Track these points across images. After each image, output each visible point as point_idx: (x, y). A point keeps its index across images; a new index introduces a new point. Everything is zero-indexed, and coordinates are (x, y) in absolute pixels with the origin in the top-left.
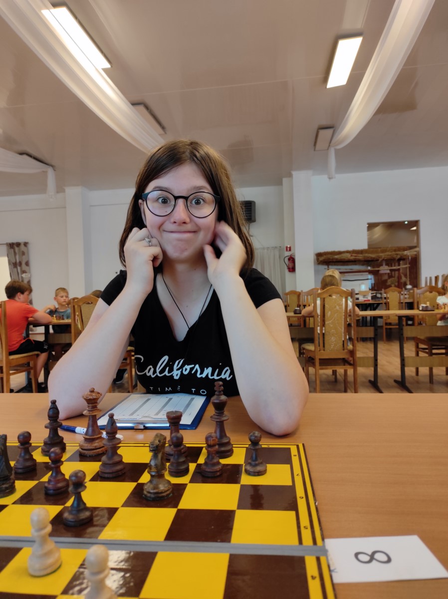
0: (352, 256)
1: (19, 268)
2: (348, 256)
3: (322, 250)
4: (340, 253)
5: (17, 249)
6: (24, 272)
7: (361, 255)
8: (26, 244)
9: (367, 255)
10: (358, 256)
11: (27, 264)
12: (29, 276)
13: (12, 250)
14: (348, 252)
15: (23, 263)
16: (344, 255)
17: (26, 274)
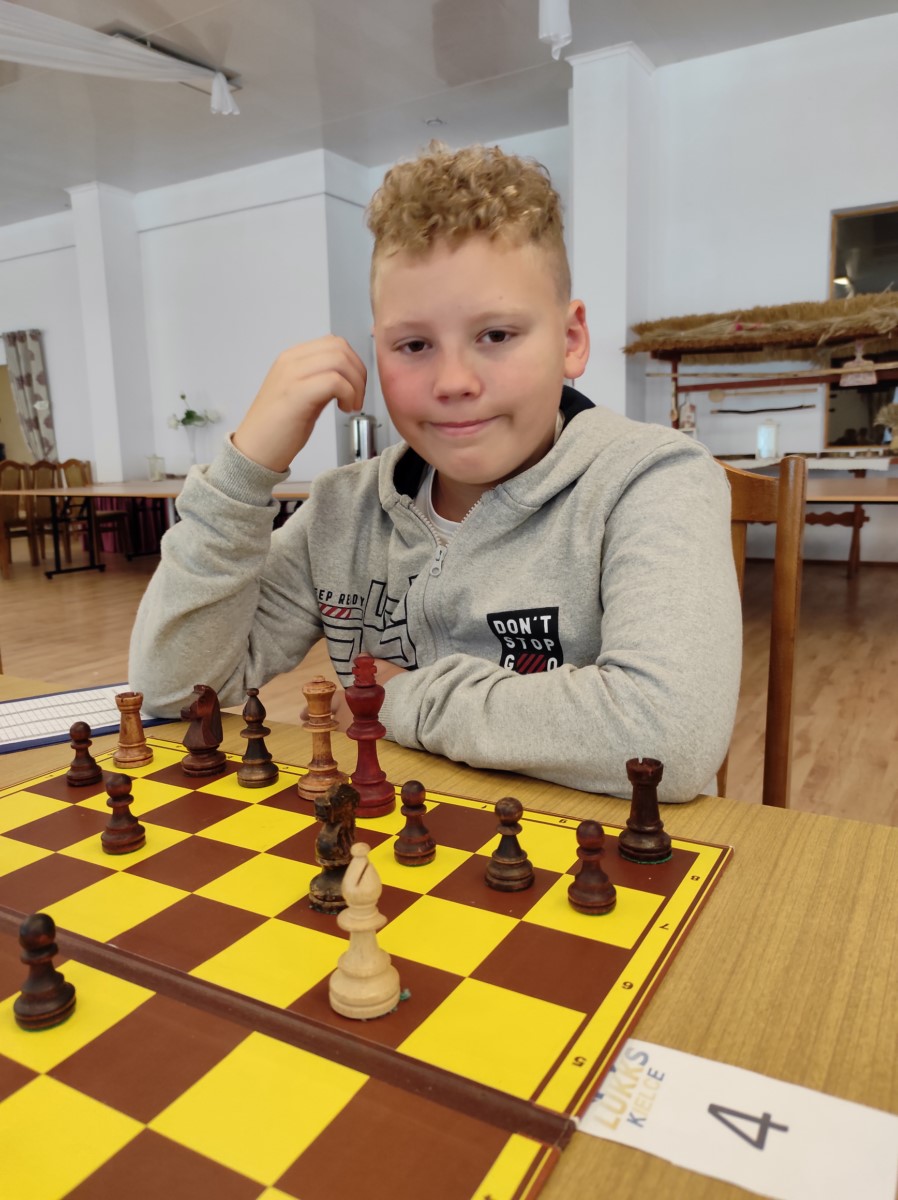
0: (740, 328)
1: (26, 388)
2: (727, 331)
3: (653, 316)
4: (710, 319)
5: (19, 344)
6: (36, 398)
7: (769, 325)
8: (37, 335)
9: (784, 323)
10: (762, 329)
11: (43, 379)
12: (47, 405)
13: (12, 349)
14: (731, 317)
15: (34, 377)
16: (713, 326)
17: (43, 402)
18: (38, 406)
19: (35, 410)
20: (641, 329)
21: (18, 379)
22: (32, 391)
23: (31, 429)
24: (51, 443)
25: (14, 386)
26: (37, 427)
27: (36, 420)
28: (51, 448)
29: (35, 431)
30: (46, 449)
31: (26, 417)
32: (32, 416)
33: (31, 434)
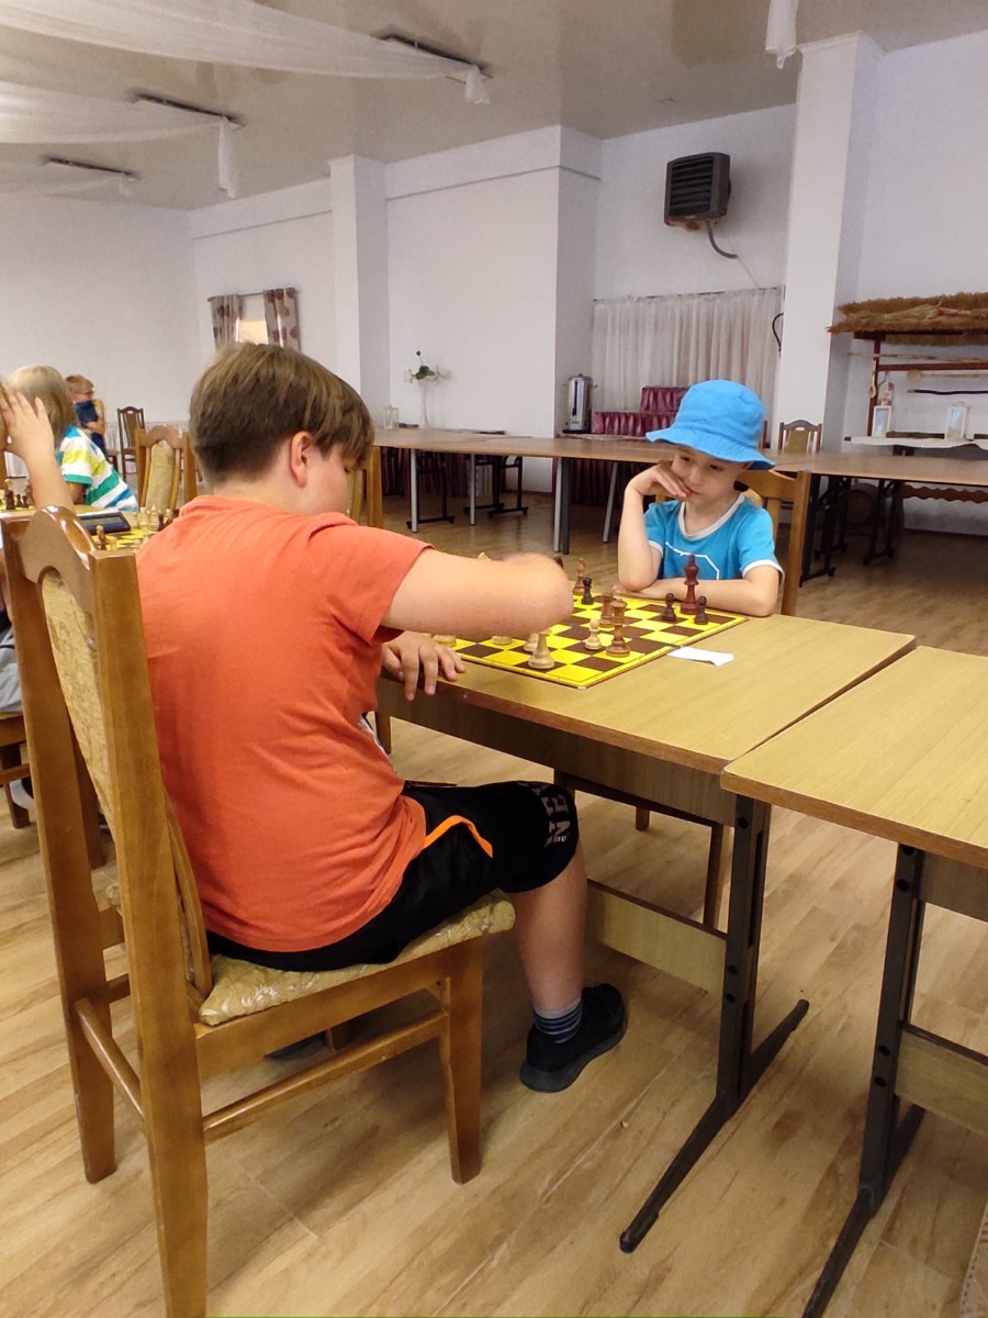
0: (941, 314)
2: (928, 315)
4: (915, 303)
7: (968, 312)
8: (292, 293)
10: (962, 316)
11: (296, 333)
13: (271, 305)
14: (933, 302)
15: (288, 331)
16: (916, 310)
20: (848, 309)
21: (274, 333)
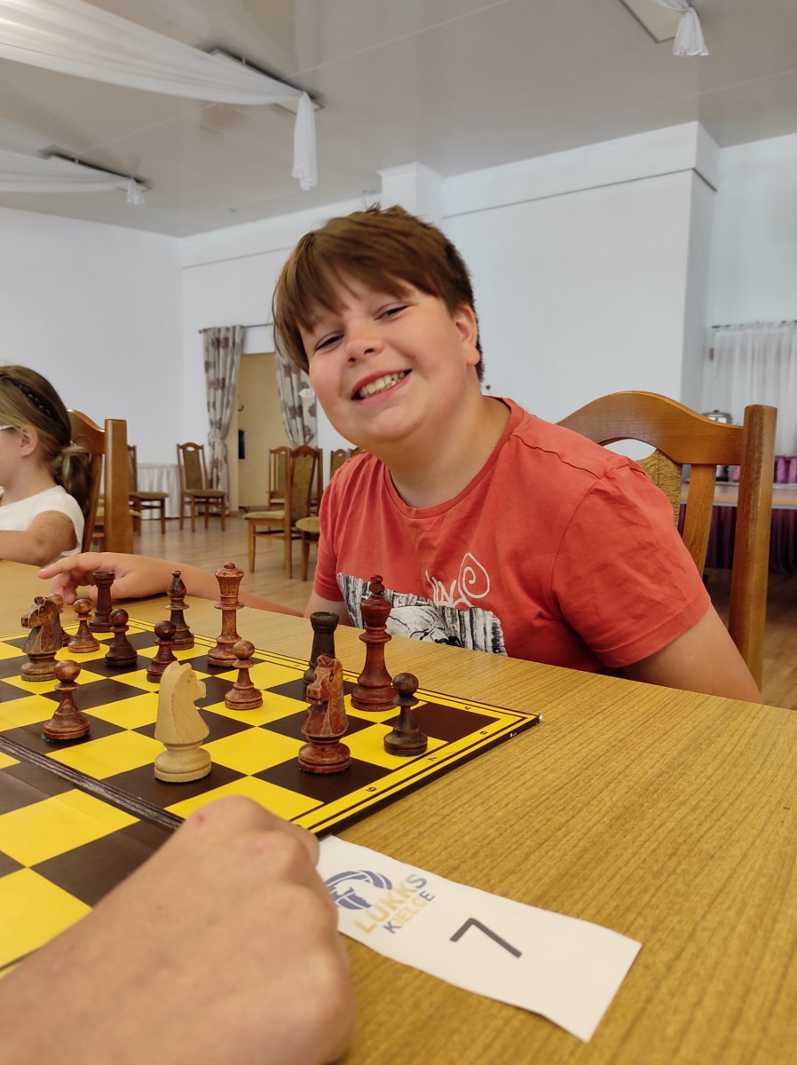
17: (308, 390)
18: (303, 393)
19: (300, 397)
21: (285, 367)
22: (299, 379)
23: (294, 417)
24: (313, 432)
25: (280, 374)
26: (301, 415)
27: (301, 407)
28: (312, 437)
29: (298, 419)
30: (307, 438)
31: (291, 404)
32: (297, 405)
33: (294, 421)
